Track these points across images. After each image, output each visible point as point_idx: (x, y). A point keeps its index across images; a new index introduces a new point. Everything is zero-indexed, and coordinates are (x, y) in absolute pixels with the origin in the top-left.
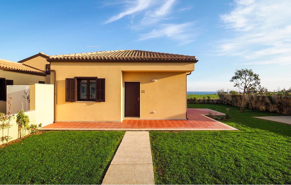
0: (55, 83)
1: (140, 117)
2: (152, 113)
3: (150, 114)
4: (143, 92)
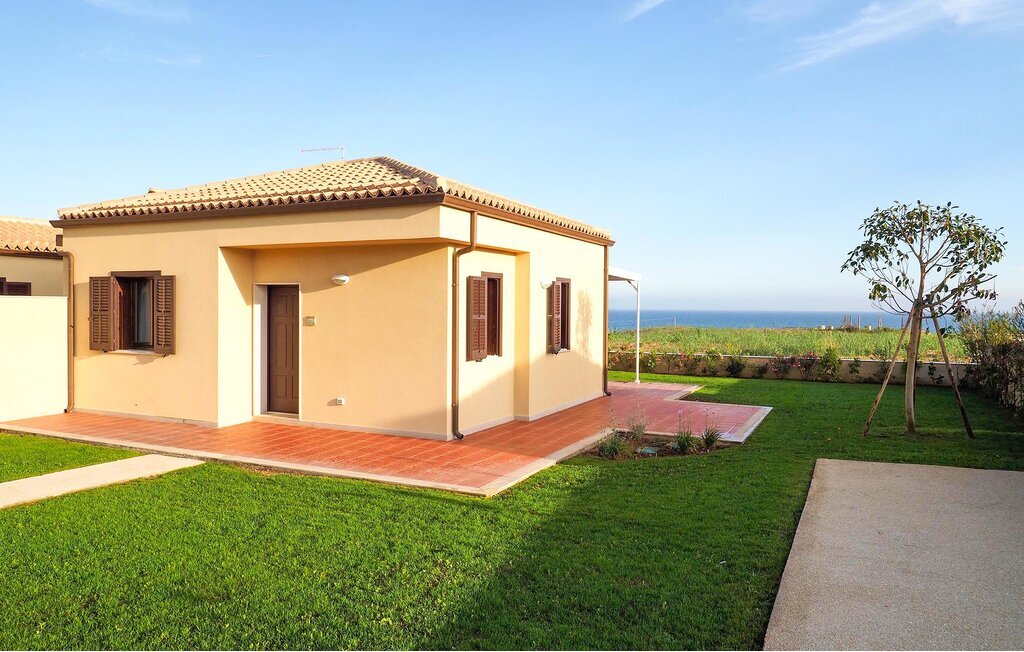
0: (72, 293)
1: (298, 413)
2: (336, 403)
3: (329, 404)
4: (309, 322)
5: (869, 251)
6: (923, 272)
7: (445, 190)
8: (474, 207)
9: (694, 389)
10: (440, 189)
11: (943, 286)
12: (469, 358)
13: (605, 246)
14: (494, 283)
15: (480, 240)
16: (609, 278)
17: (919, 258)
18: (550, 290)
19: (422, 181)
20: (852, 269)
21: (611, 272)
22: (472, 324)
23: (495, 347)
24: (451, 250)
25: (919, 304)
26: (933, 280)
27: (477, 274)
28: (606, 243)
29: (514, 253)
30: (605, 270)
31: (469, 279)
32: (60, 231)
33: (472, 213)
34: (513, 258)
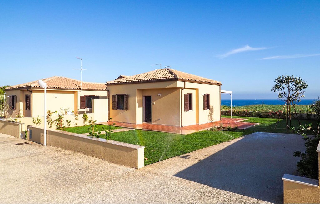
0: (109, 98)
1: (151, 122)
2: (159, 120)
5: (277, 87)
6: (289, 91)
7: (178, 78)
8: (185, 81)
9: (246, 119)
10: (177, 78)
11: (293, 95)
12: (185, 111)
13: (220, 86)
14: (190, 96)
15: (186, 87)
16: (220, 93)
17: (288, 88)
18: (204, 96)
19: (174, 76)
20: (274, 90)
21: (222, 91)
22: (185, 104)
23: (191, 108)
24: (180, 90)
25: (289, 99)
26: (291, 93)
27: (186, 93)
28: (220, 85)
29: (195, 89)
30: (220, 91)
31: (184, 95)
32: (107, 86)
33: (184, 82)
34: (195, 90)
